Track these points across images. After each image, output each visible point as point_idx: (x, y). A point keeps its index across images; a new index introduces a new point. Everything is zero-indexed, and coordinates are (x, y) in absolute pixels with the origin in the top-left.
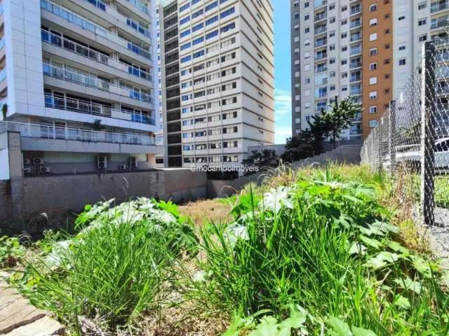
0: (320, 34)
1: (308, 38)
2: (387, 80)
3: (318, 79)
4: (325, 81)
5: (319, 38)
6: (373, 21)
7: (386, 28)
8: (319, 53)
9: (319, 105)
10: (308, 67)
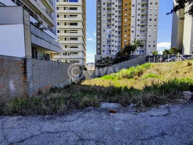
0: (109, 13)
1: (104, 13)
2: (129, 37)
3: (108, 31)
4: (110, 32)
5: (108, 14)
6: (126, 15)
7: (129, 18)
8: (108, 20)
9: (108, 41)
10: (104, 25)
